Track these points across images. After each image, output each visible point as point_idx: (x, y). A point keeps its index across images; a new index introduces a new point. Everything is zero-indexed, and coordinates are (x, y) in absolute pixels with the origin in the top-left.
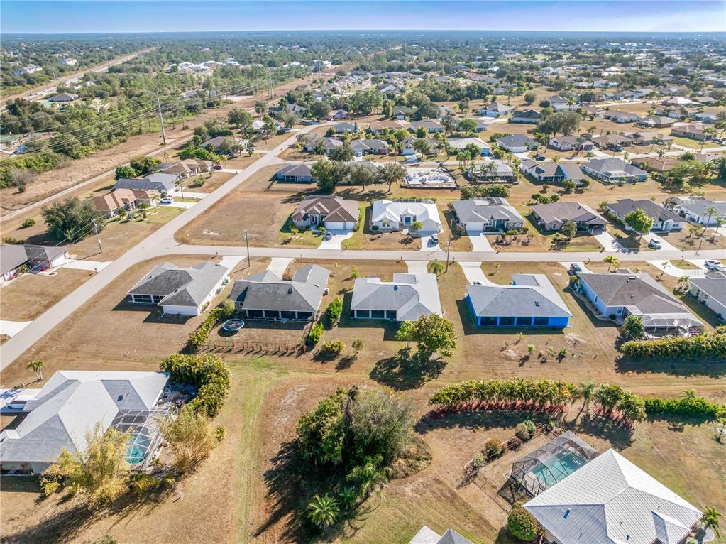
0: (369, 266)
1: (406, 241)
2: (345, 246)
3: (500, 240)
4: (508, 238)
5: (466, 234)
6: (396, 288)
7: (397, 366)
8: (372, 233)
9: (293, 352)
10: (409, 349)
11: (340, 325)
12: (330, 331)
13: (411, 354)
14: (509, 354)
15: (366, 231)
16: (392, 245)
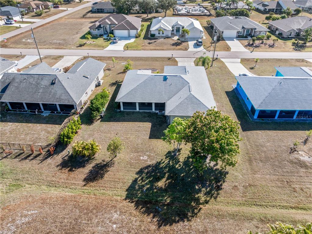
0: (144, 62)
1: (176, 44)
2: (127, 47)
3: (251, 43)
4: (257, 42)
5: (223, 39)
6: (165, 79)
7: (163, 177)
8: (150, 39)
9: (39, 155)
10: (179, 150)
11: (103, 119)
12: (91, 126)
13: (182, 158)
14: (302, 158)
15: (146, 38)
16: (165, 47)
